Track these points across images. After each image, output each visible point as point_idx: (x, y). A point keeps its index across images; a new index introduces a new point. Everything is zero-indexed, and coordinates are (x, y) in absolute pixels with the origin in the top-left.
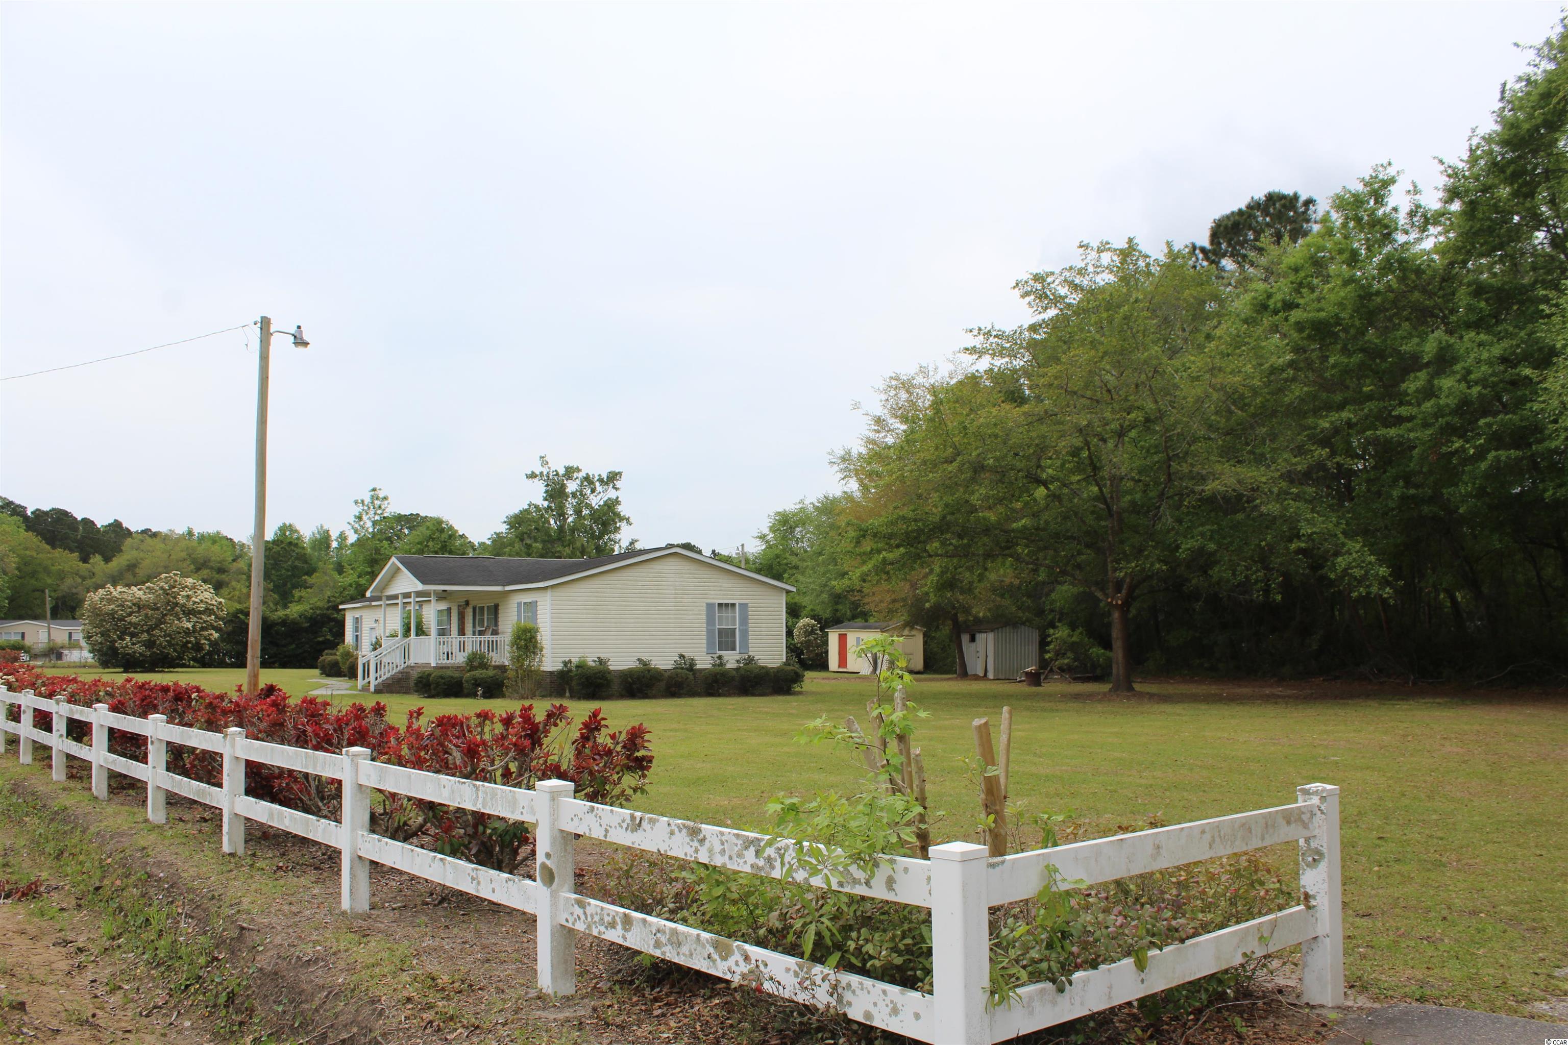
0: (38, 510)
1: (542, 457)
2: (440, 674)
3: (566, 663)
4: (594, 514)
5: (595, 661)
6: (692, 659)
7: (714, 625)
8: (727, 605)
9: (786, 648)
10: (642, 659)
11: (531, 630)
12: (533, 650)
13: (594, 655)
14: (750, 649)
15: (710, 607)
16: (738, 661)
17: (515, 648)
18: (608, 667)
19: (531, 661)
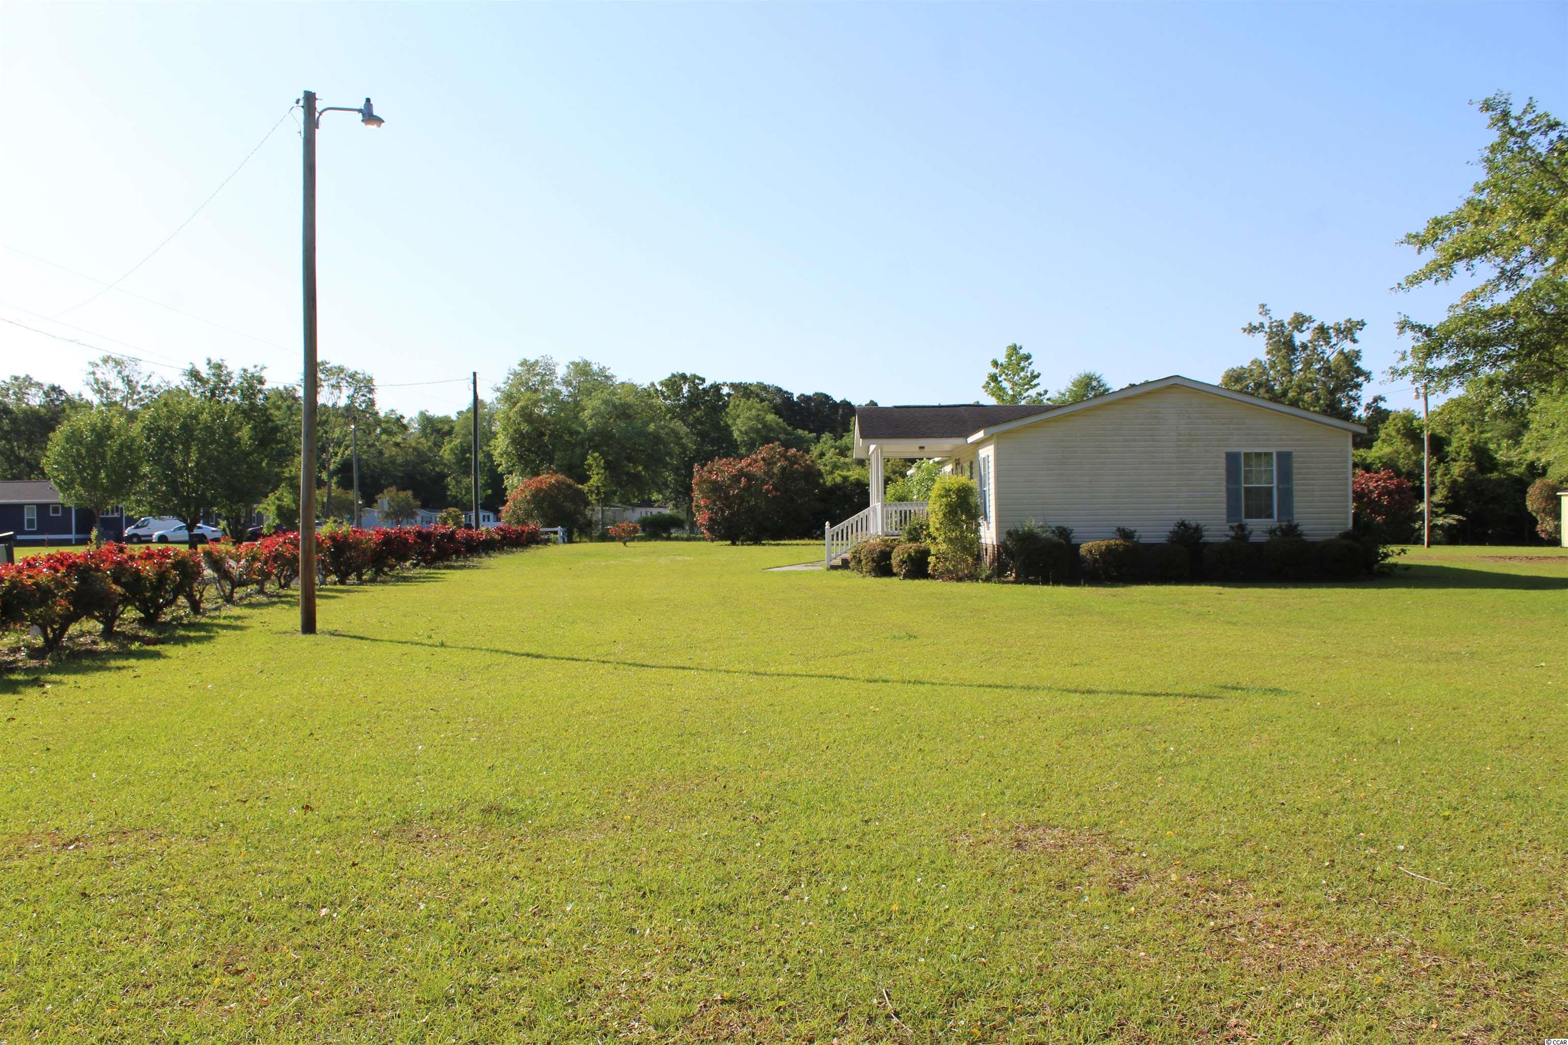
0: (802, 395)
1: (1263, 306)
2: (872, 547)
3: (1009, 534)
4: (1327, 370)
5: (1053, 532)
6: (1198, 530)
7: (1239, 482)
8: (1258, 455)
9: (1354, 514)
10: (1124, 530)
11: (959, 490)
12: (964, 517)
13: (1054, 525)
14: (1295, 516)
15: (1232, 459)
16: (1272, 532)
17: (940, 515)
18: (1070, 541)
19: (962, 532)
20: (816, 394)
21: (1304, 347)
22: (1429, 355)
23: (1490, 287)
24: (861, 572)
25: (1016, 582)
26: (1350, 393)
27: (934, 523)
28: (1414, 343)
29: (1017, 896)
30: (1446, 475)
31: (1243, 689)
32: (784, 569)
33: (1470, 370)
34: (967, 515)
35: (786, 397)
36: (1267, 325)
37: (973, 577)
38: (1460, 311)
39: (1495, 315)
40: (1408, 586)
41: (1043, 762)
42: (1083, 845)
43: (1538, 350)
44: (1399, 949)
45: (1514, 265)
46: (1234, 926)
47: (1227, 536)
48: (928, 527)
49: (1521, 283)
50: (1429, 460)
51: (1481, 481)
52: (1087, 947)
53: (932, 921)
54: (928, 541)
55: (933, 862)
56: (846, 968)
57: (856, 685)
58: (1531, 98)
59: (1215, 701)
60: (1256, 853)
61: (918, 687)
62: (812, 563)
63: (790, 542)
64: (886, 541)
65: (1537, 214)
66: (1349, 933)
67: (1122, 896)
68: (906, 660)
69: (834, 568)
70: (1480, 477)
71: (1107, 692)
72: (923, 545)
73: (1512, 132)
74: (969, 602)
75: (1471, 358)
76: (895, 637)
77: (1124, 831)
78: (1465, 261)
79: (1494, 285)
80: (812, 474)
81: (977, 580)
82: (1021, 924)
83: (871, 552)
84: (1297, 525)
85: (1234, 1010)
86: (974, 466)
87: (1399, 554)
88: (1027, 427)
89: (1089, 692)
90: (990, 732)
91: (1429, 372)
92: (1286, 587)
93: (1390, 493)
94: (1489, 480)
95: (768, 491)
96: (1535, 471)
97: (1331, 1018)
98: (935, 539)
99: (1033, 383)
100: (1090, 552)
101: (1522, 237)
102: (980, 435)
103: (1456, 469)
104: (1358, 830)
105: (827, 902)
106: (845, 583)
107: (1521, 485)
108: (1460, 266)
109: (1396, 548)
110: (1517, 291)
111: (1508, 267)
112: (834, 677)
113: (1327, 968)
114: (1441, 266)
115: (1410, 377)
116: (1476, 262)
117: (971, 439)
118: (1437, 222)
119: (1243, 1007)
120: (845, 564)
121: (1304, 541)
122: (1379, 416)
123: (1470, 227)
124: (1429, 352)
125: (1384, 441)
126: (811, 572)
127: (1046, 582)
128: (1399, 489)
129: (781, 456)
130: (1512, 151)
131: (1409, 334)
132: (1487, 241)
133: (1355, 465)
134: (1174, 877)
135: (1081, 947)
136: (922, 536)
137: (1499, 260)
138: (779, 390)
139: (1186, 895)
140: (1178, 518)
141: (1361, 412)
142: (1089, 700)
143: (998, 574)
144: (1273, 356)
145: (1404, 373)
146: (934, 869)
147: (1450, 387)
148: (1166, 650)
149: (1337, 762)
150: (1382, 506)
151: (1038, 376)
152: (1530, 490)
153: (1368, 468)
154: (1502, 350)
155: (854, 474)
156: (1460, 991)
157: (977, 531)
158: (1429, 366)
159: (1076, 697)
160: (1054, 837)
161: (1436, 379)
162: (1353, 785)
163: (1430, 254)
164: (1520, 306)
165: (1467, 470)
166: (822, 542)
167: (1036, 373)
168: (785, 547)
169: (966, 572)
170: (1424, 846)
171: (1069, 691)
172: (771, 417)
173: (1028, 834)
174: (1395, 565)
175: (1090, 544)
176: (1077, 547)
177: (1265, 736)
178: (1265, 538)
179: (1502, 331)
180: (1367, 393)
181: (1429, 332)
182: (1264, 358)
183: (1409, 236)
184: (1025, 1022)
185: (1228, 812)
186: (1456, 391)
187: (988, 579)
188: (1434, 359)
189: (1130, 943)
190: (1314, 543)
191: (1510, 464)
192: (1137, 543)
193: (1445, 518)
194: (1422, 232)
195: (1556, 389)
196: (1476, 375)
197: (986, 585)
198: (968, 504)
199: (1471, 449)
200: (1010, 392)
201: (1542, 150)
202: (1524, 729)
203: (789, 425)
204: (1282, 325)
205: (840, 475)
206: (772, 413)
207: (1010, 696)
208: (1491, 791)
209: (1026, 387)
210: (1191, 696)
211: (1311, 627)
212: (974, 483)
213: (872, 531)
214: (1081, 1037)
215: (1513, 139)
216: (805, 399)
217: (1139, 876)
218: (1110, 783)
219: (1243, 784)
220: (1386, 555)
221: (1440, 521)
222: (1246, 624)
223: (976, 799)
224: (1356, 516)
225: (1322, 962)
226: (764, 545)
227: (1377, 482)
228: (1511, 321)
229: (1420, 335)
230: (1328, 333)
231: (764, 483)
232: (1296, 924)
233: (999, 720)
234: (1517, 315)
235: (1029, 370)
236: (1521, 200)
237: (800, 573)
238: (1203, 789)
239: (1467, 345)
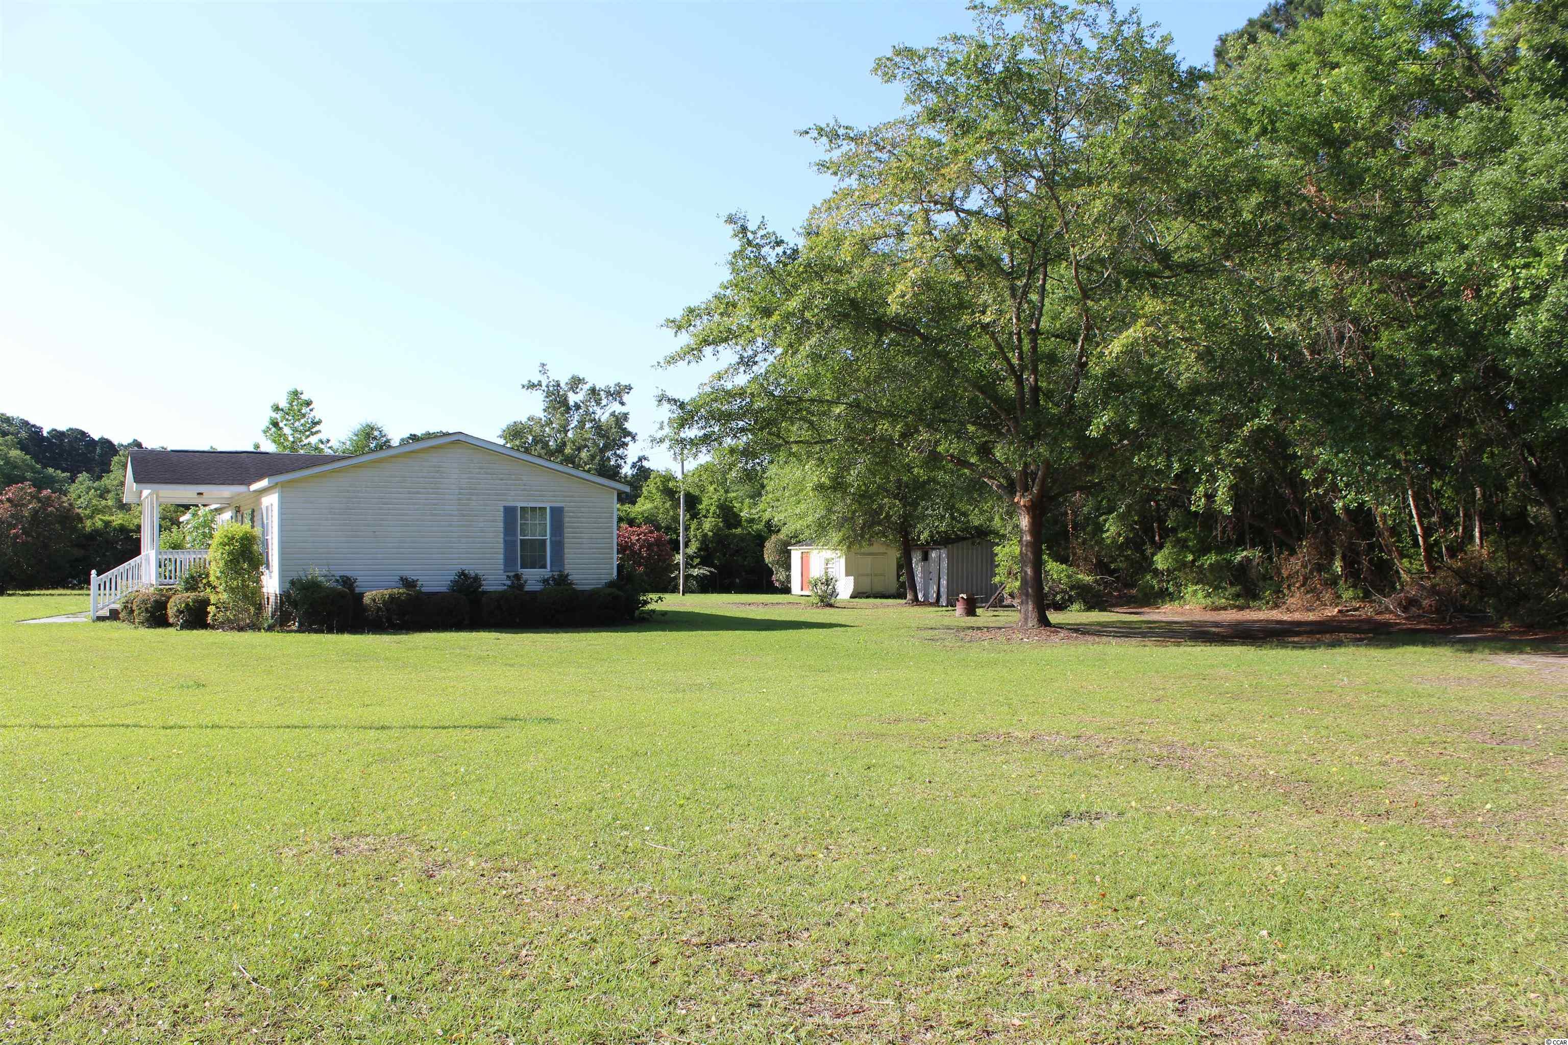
1: (543, 365)
2: (146, 597)
3: (293, 583)
4: (598, 428)
5: (337, 581)
6: (477, 579)
7: (515, 535)
8: (533, 509)
9: (618, 566)
10: (406, 579)
11: (242, 539)
12: (246, 566)
13: (338, 574)
14: (567, 567)
15: (509, 512)
16: (545, 581)
17: (222, 563)
18: (354, 590)
19: (244, 581)
20: (71, 429)
21: (577, 407)
22: (682, 426)
23: (731, 370)
24: (133, 623)
25: (299, 631)
26: (618, 452)
27: (215, 570)
28: (670, 415)
29: (342, 889)
30: (698, 529)
31: (520, 720)
32: (42, 621)
33: (716, 440)
34: (250, 565)
35: (35, 433)
36: (544, 384)
37: (255, 627)
38: (708, 389)
39: (735, 394)
40: (663, 630)
41: (349, 786)
42: (393, 848)
43: (768, 425)
44: (643, 894)
45: (750, 353)
46: (521, 893)
47: (505, 585)
48: (207, 575)
49: (755, 368)
50: (685, 516)
51: (727, 536)
52: (407, 917)
53: (271, 913)
54: (208, 590)
55: (262, 871)
56: (202, 955)
57: (153, 732)
58: (763, 217)
59: (498, 730)
60: (536, 841)
61: (217, 731)
62: (74, 614)
63: (42, 592)
64: (161, 590)
65: (767, 313)
66: (608, 888)
67: (430, 881)
68: (198, 707)
69: (101, 619)
70: (727, 532)
71: (400, 728)
72: (202, 594)
73: (749, 243)
74: (254, 651)
75: (716, 429)
76: (182, 686)
77: (428, 834)
78: (712, 347)
79: (733, 369)
80: (68, 518)
81: (259, 630)
82: (349, 909)
83: (144, 602)
84: (568, 575)
85: (524, 946)
86: (255, 514)
87: (657, 602)
88: (312, 476)
89: (383, 728)
90: (296, 765)
91: (682, 441)
92: (557, 633)
93: (649, 546)
94: (735, 535)
95: (16, 536)
96: (771, 528)
97: (595, 941)
98: (215, 588)
99: (314, 430)
100: (374, 600)
101: (756, 331)
102: (264, 483)
103: (707, 525)
104: (615, 819)
105: (172, 909)
106: (116, 635)
107: (760, 540)
108: (708, 350)
109: (654, 596)
110: (752, 375)
111: (745, 355)
112: (128, 726)
113: (591, 912)
114: (693, 350)
115: (667, 444)
116: (720, 348)
117: (255, 487)
118: (691, 311)
119: (531, 943)
120: (114, 615)
121: (574, 589)
122: (643, 474)
123: (717, 317)
124: (683, 423)
125: (646, 498)
126: (74, 624)
127: (330, 631)
128: (658, 541)
129: (33, 497)
130: (749, 259)
131: (666, 406)
132: (729, 330)
133: (620, 520)
134: (472, 863)
135: (401, 918)
136: (201, 585)
137: (739, 348)
138: (26, 423)
139: (482, 875)
140: (459, 568)
141: (627, 470)
142: (383, 735)
143: (281, 622)
144: (549, 413)
145: (661, 441)
146: (265, 876)
147: (700, 454)
148: (451, 690)
149: (600, 772)
150: (642, 558)
151: (319, 423)
152: (767, 544)
153: (631, 522)
154: (741, 424)
155: (118, 519)
156: (684, 915)
157: (258, 581)
158: (683, 435)
159: (372, 733)
160: (367, 843)
161: (688, 447)
162: (612, 788)
163: (685, 339)
164: (754, 387)
165: (716, 525)
166: (85, 592)
167: (317, 420)
168: (36, 598)
169: (248, 621)
170: (664, 826)
171: (365, 728)
172: (15, 453)
173: (344, 843)
174: (653, 611)
175: (374, 592)
176: (361, 595)
177: (541, 755)
178: (538, 587)
179: (741, 408)
180: (632, 452)
181: (682, 406)
182: (540, 414)
183: (668, 320)
184: (363, 973)
185: (512, 814)
186: (705, 457)
187: (270, 629)
188: (687, 429)
189: (439, 913)
190: (583, 592)
191: (751, 521)
192: (420, 592)
193: (699, 569)
194: (678, 318)
195: (782, 459)
196: (720, 444)
197: (268, 634)
198: (251, 553)
199: (718, 507)
200: (291, 439)
201: (772, 260)
202: (744, 739)
203: (37, 462)
204: (559, 385)
205: (101, 520)
206: (16, 448)
207: (310, 735)
208: (715, 784)
209: (308, 433)
210: (476, 727)
211: (580, 666)
212: (257, 531)
213: (145, 580)
214: (410, 975)
215: (750, 249)
216: (58, 435)
217: (443, 866)
218: (411, 799)
219: (524, 793)
220: (646, 603)
221: (695, 572)
222: (522, 665)
223: (293, 820)
224: (620, 568)
225: (589, 909)
226: (9, 595)
227: (638, 535)
228: (748, 400)
229: (675, 407)
230: (599, 395)
231: (11, 526)
232: (568, 887)
233: (303, 755)
234: (752, 394)
235: (311, 416)
236: (756, 299)
237: (62, 625)
238: (491, 798)
239: (714, 418)
